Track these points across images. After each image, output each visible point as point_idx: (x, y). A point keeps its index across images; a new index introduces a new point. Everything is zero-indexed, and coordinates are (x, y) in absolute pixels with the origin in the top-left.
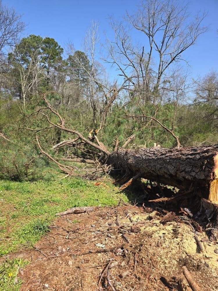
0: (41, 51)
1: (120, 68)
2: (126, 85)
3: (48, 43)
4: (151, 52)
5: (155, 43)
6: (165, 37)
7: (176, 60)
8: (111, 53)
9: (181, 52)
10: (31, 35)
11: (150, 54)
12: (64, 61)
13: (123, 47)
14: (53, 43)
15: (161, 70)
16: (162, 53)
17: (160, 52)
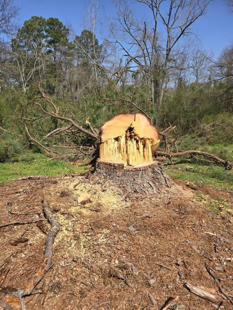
0: (45, 34)
1: (123, 48)
2: (129, 67)
3: (52, 24)
4: (156, 27)
5: (161, 16)
6: (171, 8)
7: (185, 34)
8: (112, 32)
9: (190, 24)
10: (33, 16)
11: (155, 29)
12: (71, 43)
13: (126, 24)
14: (57, 24)
15: (169, 46)
16: (170, 26)
17: (167, 26)
